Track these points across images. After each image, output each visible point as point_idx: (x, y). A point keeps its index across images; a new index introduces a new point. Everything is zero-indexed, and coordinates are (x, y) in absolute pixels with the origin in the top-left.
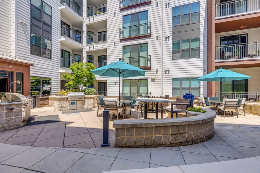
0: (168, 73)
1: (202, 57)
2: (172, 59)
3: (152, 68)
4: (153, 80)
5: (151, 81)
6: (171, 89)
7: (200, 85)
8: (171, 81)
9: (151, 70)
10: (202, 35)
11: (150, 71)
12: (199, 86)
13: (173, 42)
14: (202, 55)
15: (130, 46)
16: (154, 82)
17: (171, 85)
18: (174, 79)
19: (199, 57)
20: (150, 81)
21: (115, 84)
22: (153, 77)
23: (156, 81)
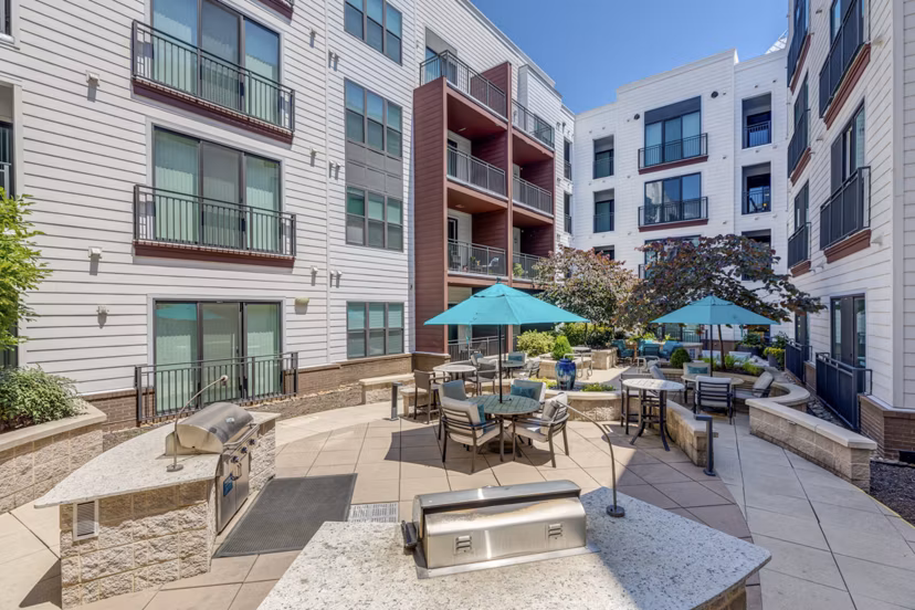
0: (337, 286)
1: (406, 252)
2: (347, 243)
3: (296, 263)
4: (301, 306)
5: (292, 309)
6: (345, 336)
7: (403, 324)
8: (345, 309)
9: (295, 271)
10: (406, 195)
11: (290, 273)
12: (400, 326)
13: (348, 188)
14: (406, 246)
15: (198, 140)
16: (305, 313)
17: (345, 323)
18: (352, 306)
19: (401, 249)
20: (288, 310)
21: (95, 320)
22: (302, 296)
23: (309, 309)
